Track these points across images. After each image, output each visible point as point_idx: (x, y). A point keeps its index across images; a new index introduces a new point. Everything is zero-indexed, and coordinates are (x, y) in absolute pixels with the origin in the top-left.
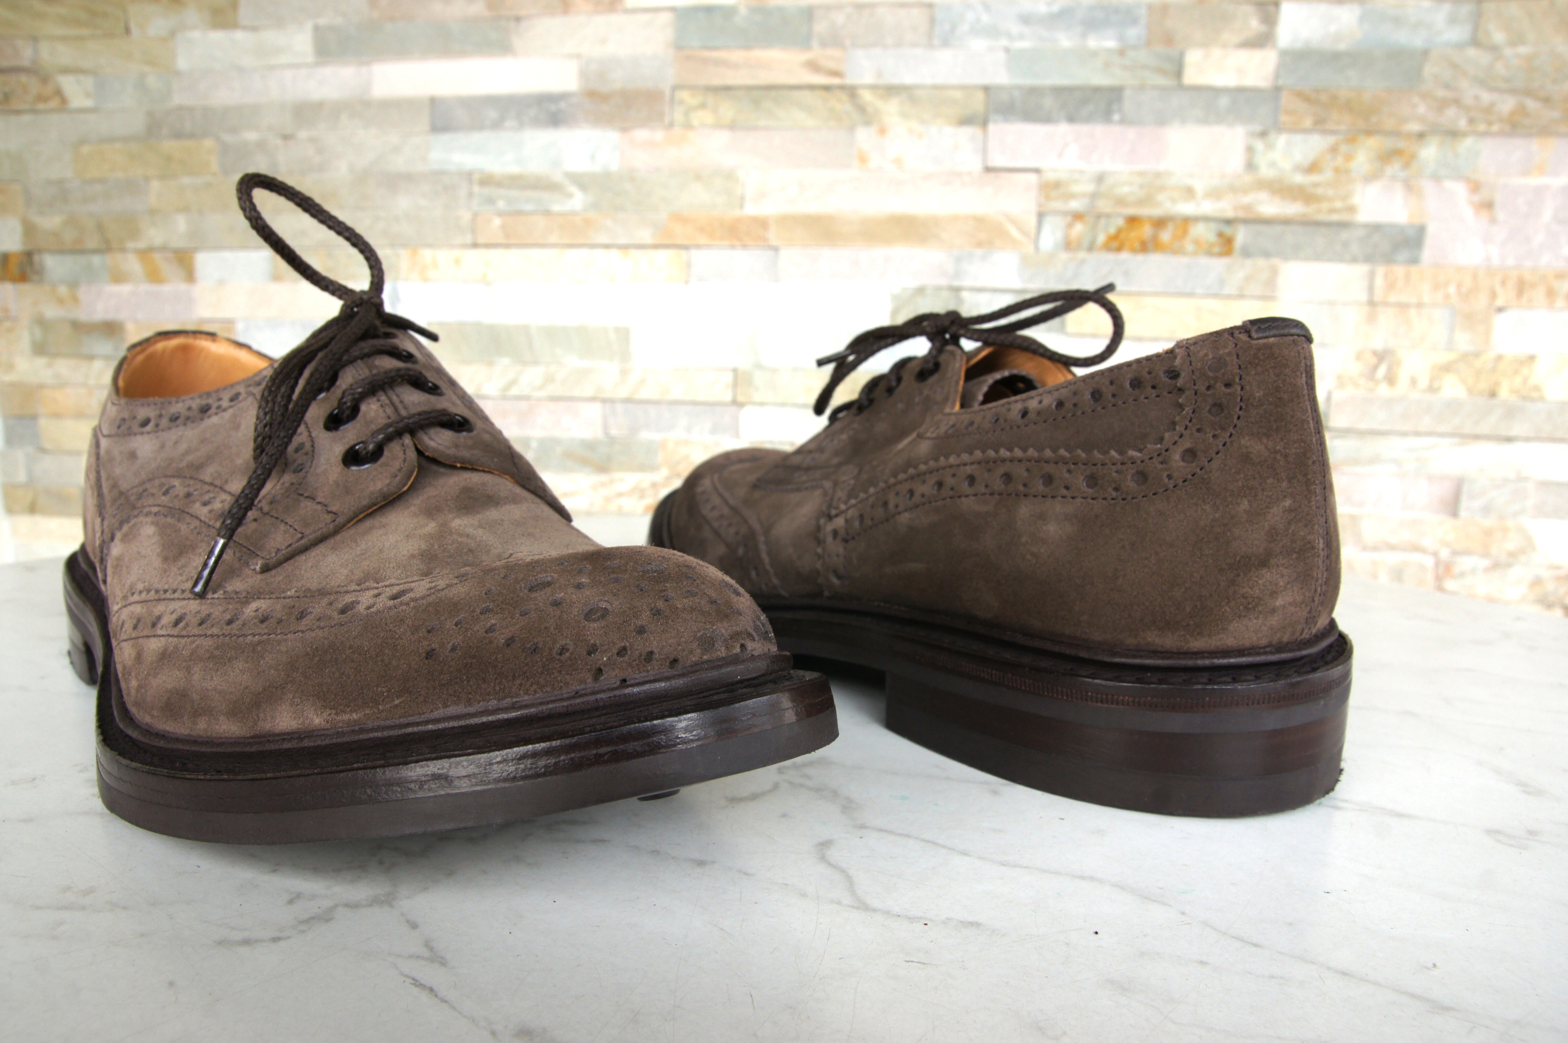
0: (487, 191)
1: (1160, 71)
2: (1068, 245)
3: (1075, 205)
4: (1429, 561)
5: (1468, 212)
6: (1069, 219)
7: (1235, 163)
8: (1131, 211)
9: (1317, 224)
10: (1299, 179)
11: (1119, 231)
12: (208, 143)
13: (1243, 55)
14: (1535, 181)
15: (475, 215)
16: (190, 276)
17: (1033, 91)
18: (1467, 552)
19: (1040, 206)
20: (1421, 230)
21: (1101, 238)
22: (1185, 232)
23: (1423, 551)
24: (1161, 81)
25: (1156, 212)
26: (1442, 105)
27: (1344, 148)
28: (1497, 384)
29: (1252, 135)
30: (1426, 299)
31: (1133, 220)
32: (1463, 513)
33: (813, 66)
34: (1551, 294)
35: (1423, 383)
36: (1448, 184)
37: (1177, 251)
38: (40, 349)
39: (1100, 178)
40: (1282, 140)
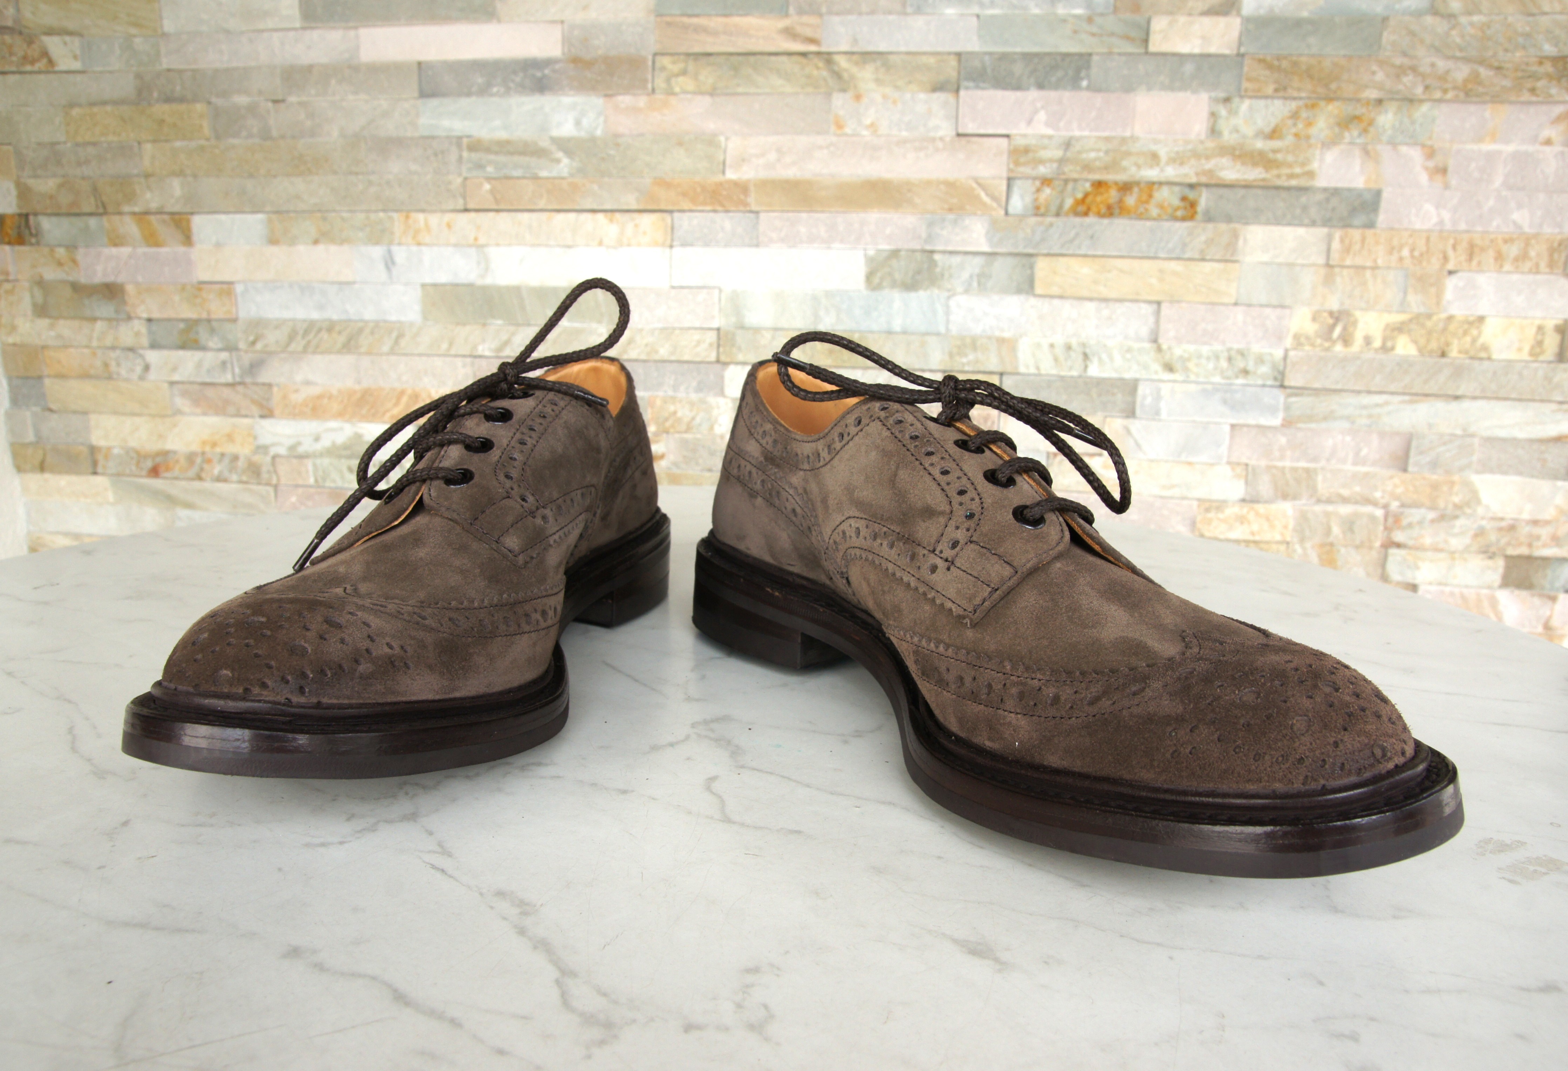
0: (475, 156)
1: (1127, 38)
2: (1037, 210)
3: (1043, 170)
4: (1379, 513)
5: (1423, 178)
6: (1038, 183)
7: (1199, 128)
8: (1097, 177)
9: (1277, 188)
10: (1260, 144)
11: (1086, 195)
12: (199, 107)
13: (1207, 21)
14: (1488, 147)
15: (466, 179)
16: (188, 239)
17: (1004, 57)
18: (1416, 505)
19: (1010, 170)
20: (1378, 194)
21: (1069, 202)
22: (1150, 196)
23: (1375, 504)
24: (1130, 48)
25: (1121, 177)
26: (1401, 71)
27: (1304, 114)
28: (1448, 344)
29: (1216, 100)
30: (1380, 262)
31: (1099, 185)
32: (1410, 469)
33: (790, 33)
34: (1499, 257)
35: (1377, 343)
36: (1404, 149)
37: (1141, 217)
38: (41, 311)
39: (1068, 144)
40: (1245, 106)
